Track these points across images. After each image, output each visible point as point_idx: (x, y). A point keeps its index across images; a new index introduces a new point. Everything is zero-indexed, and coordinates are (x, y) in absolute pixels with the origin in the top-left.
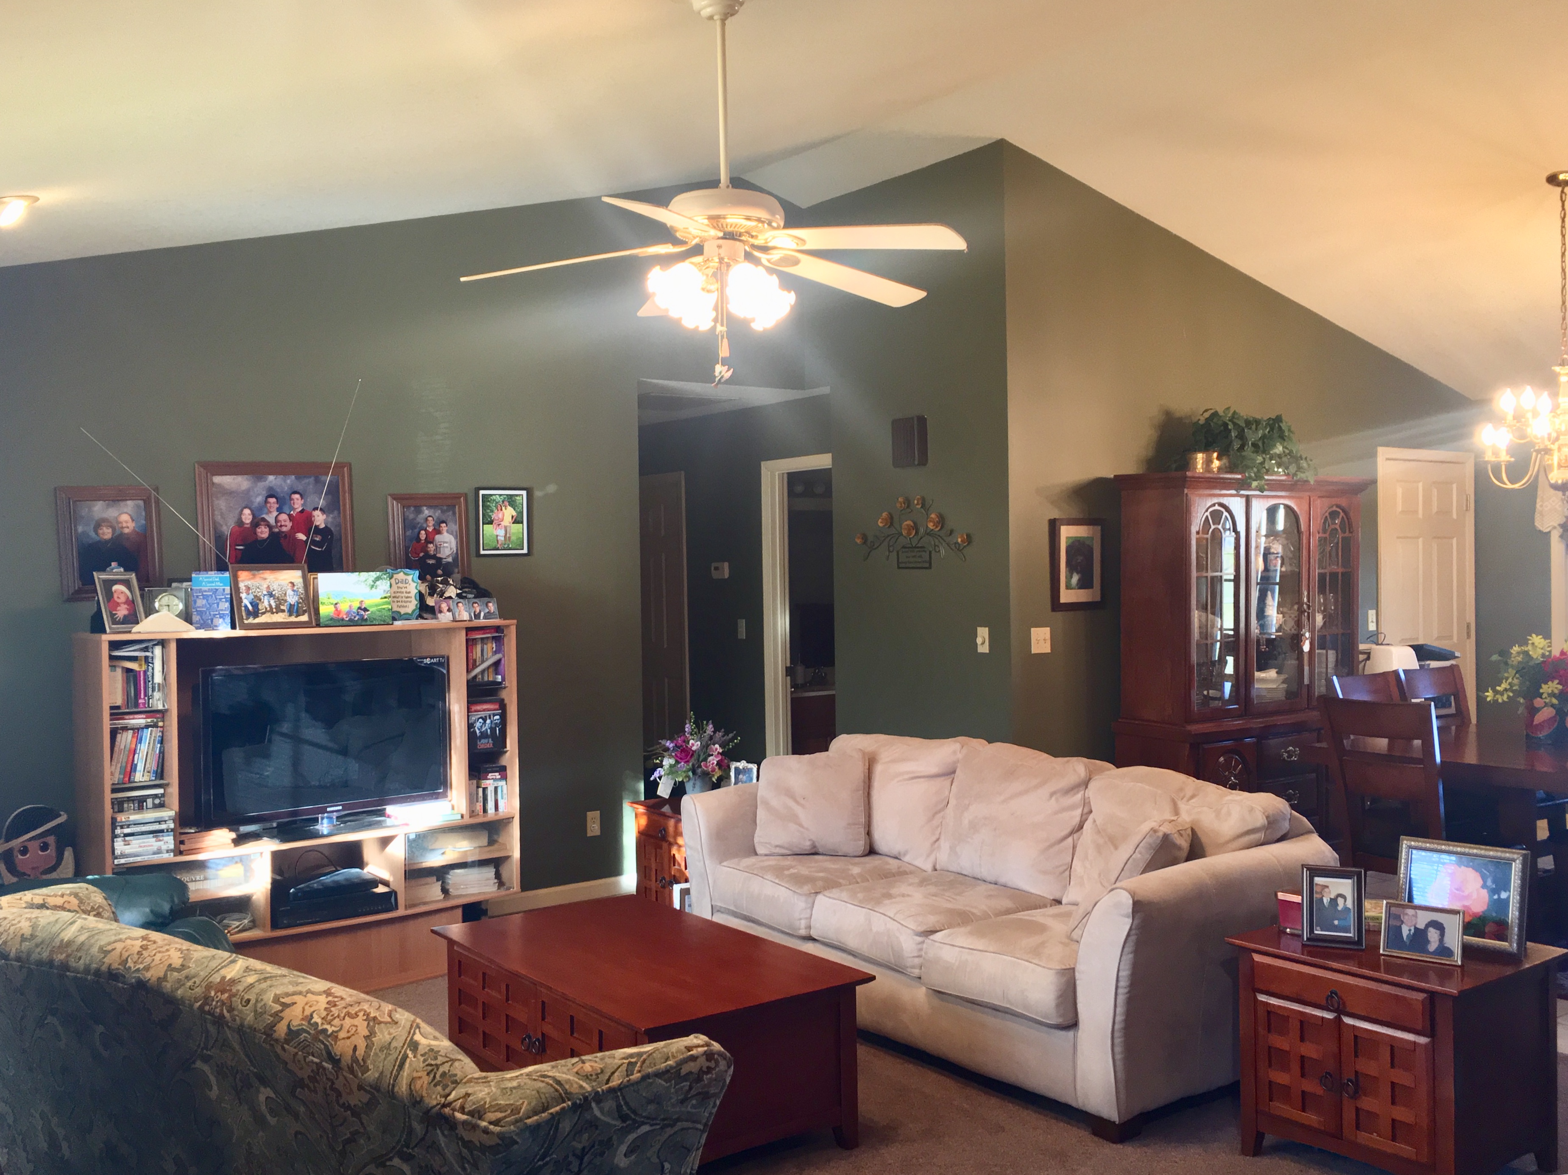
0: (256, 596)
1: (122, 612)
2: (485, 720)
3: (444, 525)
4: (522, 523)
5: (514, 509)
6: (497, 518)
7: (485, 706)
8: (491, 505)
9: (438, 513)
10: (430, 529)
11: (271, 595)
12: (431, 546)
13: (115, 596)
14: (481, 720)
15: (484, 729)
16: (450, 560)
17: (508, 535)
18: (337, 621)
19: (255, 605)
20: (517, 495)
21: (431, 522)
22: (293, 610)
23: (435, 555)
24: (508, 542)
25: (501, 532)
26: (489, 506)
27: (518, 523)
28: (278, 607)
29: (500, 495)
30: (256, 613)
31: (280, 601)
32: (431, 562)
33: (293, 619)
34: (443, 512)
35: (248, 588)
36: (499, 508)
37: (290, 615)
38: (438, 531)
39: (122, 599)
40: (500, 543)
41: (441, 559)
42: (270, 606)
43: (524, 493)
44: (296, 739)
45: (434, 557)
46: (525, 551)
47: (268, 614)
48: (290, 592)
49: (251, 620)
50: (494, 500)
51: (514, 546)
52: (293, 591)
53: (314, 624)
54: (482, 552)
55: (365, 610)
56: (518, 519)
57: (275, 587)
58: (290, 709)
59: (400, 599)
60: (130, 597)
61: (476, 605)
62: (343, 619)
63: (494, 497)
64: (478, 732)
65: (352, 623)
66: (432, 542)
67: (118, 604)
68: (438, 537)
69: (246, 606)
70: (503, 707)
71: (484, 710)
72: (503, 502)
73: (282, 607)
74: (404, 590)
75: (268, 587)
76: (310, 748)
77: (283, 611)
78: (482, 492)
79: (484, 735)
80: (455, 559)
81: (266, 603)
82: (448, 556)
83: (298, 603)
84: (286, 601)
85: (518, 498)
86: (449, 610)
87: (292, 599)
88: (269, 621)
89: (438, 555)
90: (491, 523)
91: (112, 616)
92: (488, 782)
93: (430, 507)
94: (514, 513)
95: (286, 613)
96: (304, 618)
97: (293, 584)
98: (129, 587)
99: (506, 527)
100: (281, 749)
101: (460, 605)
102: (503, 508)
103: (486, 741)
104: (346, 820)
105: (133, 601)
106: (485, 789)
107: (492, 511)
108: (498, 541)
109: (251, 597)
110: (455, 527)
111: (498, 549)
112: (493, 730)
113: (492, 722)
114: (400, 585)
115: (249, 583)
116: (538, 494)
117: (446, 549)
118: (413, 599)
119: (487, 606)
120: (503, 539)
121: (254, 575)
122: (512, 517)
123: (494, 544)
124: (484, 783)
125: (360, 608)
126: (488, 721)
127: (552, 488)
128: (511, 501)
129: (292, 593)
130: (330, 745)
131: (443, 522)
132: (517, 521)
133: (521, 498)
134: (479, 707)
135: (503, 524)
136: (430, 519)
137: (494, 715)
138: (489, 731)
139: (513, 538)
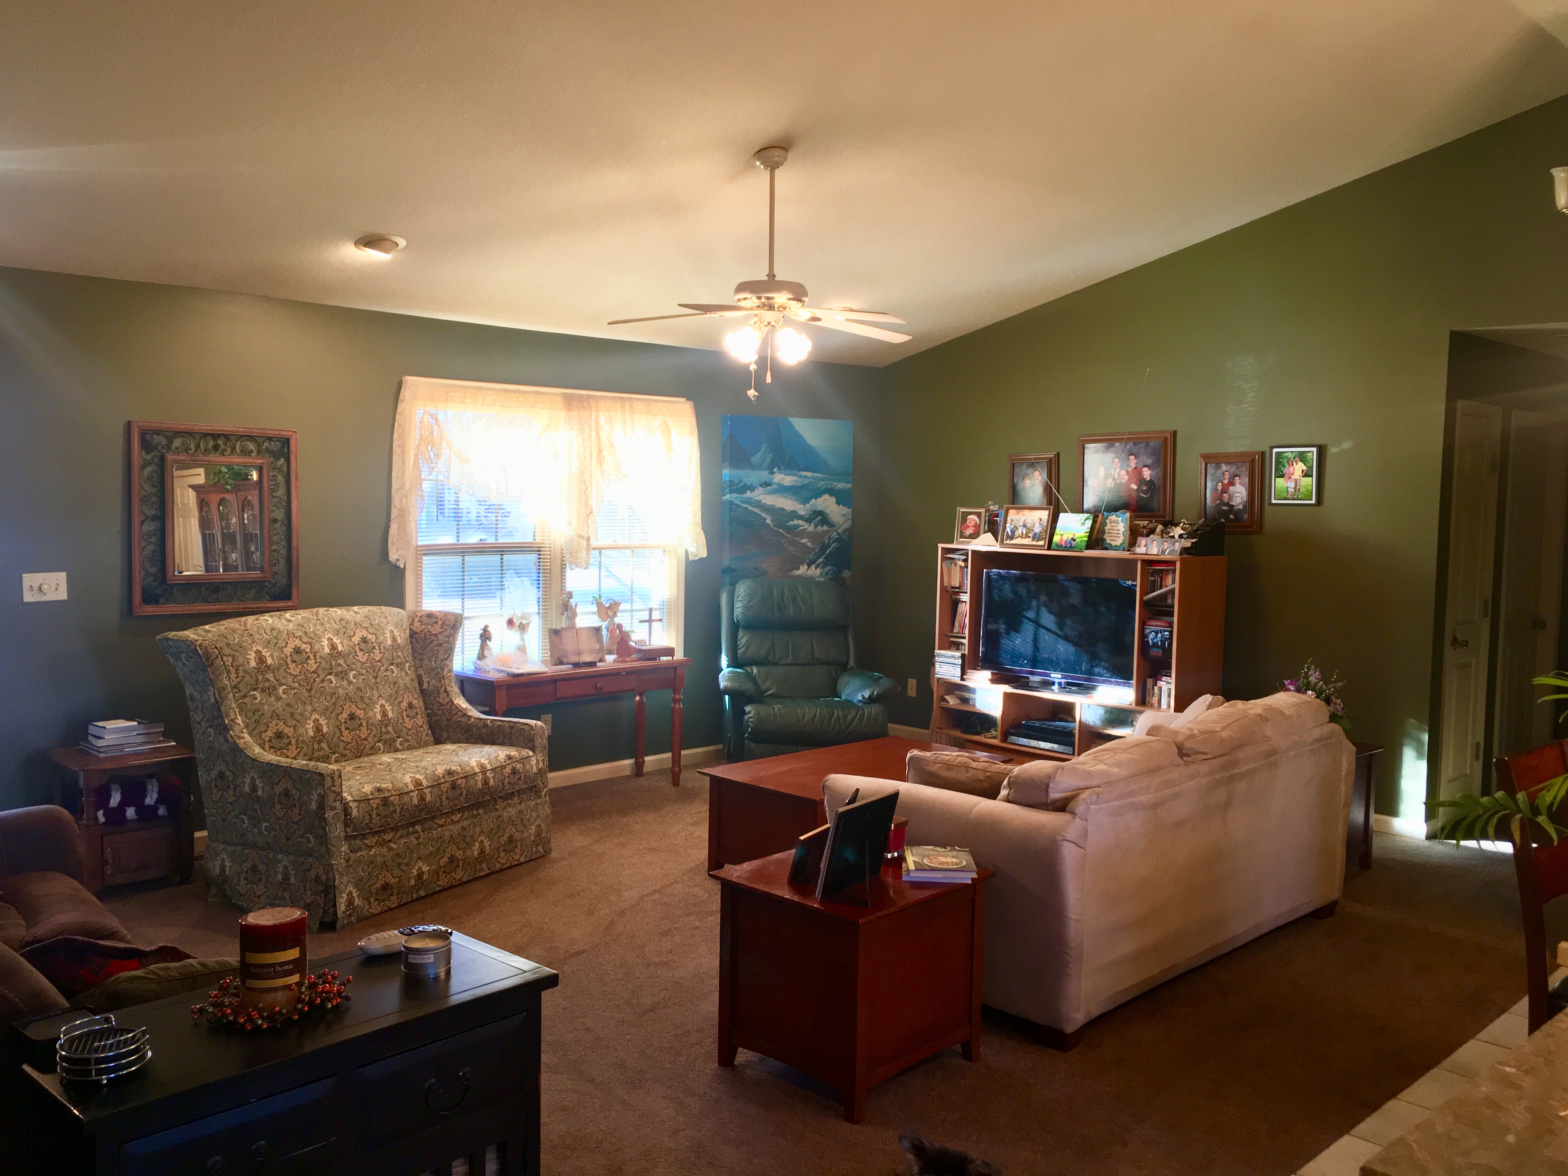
0: (1015, 526)
1: (969, 531)
2: (1157, 633)
3: (1238, 478)
4: (1312, 476)
5: (1305, 465)
6: (1287, 472)
7: (1159, 623)
8: (1283, 461)
9: (1233, 469)
10: (1226, 482)
11: (1025, 526)
12: (1225, 495)
13: (968, 522)
14: (1153, 633)
15: (1156, 640)
16: (1241, 507)
17: (1298, 487)
18: (1060, 547)
19: (1013, 532)
20: (1308, 452)
21: (1227, 476)
22: (1036, 537)
23: (1228, 503)
24: (1297, 493)
25: (1291, 485)
26: (1281, 462)
27: (1308, 476)
28: (1027, 534)
29: (1292, 452)
30: (1012, 538)
31: (1029, 530)
32: (1225, 508)
33: (1034, 543)
34: (1238, 468)
35: (1012, 520)
36: (1291, 463)
37: (1033, 540)
38: (1232, 483)
39: (973, 523)
40: (1290, 493)
41: (1233, 506)
42: (1022, 533)
43: (1314, 449)
44: (1037, 623)
45: (1227, 504)
46: (1313, 502)
47: (1020, 538)
48: (1037, 525)
49: (1008, 542)
50: (1286, 457)
51: (1303, 497)
52: (1040, 524)
53: (1046, 548)
54: (1274, 501)
55: (1074, 540)
56: (1308, 473)
57: (1029, 521)
58: (1034, 603)
59: (1112, 535)
60: (978, 523)
61: (1165, 543)
62: (1062, 546)
63: (1286, 454)
64: (1150, 642)
65: (1066, 549)
66: (1226, 493)
67: (969, 527)
68: (1231, 488)
69: (1007, 532)
70: (1171, 625)
71: (1156, 626)
72: (1294, 458)
73: (1029, 535)
74: (1115, 528)
75: (1025, 521)
76: (1044, 631)
77: (1029, 537)
78: (1275, 450)
79: (1155, 645)
80: (1244, 507)
81: (1020, 531)
82: (1239, 504)
83: (1040, 532)
84: (1033, 530)
85: (1309, 454)
86: (1145, 546)
87: (1037, 529)
88: (1019, 543)
89: (1231, 503)
90: (1282, 476)
91: (962, 533)
92: (1162, 683)
93: (1227, 463)
94: (1305, 468)
95: (1031, 539)
96: (1041, 543)
97: (1041, 519)
98: (979, 517)
99: (1296, 481)
100: (1028, 628)
101: (1155, 542)
102: (1294, 464)
103: (1157, 650)
104: (1067, 687)
105: (979, 526)
106: (1160, 688)
107: (1284, 466)
108: (1288, 492)
109: (1012, 526)
110: (1246, 480)
111: (1288, 499)
112: (1163, 643)
113: (1162, 636)
114: (1113, 524)
115: (1013, 517)
116: (1333, 450)
117: (1238, 498)
118: (1121, 535)
119: (1174, 545)
120: (1293, 490)
121: (1018, 513)
122: (1303, 471)
123: (1285, 495)
124: (1160, 683)
125: (1072, 539)
126: (1159, 635)
127: (1347, 445)
128: (1302, 457)
129: (1038, 525)
130: (1058, 632)
131: (1237, 476)
132: (1307, 474)
133: (1311, 454)
134: (1153, 623)
135: (1294, 477)
136: (1227, 473)
137: (1165, 631)
138: (1159, 643)
139: (1303, 490)
